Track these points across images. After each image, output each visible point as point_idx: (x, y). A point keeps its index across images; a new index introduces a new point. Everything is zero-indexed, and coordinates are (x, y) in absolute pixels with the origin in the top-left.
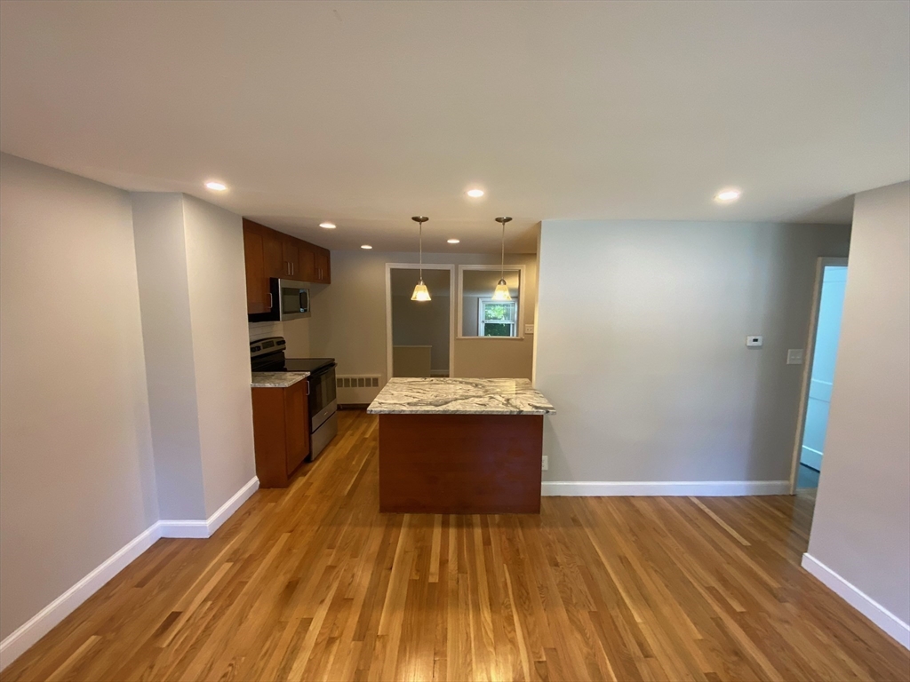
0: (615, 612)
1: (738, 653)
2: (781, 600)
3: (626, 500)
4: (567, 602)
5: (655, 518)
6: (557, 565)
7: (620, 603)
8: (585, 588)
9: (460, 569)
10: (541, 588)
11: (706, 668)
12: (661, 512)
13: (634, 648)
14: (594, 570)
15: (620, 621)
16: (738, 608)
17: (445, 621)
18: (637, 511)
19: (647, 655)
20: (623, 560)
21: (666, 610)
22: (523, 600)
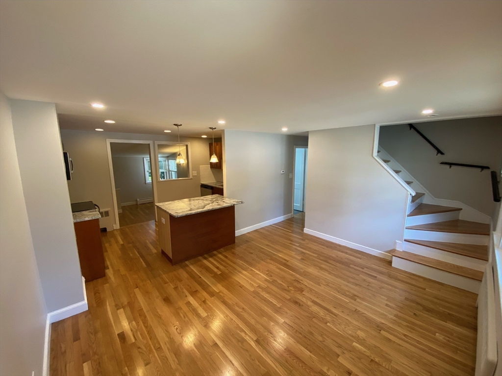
0: (275, 257)
1: (303, 253)
2: (304, 240)
3: (256, 231)
4: (262, 260)
5: (267, 233)
6: (252, 253)
7: (274, 254)
8: (263, 255)
9: (225, 267)
10: (253, 260)
11: (300, 258)
12: (268, 231)
13: (284, 261)
14: (263, 250)
15: (278, 258)
16: (298, 245)
17: (235, 280)
18: (261, 233)
19: (288, 261)
20: (267, 245)
21: (285, 251)
22: (251, 265)
